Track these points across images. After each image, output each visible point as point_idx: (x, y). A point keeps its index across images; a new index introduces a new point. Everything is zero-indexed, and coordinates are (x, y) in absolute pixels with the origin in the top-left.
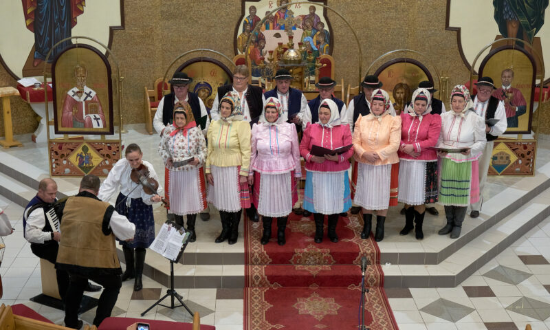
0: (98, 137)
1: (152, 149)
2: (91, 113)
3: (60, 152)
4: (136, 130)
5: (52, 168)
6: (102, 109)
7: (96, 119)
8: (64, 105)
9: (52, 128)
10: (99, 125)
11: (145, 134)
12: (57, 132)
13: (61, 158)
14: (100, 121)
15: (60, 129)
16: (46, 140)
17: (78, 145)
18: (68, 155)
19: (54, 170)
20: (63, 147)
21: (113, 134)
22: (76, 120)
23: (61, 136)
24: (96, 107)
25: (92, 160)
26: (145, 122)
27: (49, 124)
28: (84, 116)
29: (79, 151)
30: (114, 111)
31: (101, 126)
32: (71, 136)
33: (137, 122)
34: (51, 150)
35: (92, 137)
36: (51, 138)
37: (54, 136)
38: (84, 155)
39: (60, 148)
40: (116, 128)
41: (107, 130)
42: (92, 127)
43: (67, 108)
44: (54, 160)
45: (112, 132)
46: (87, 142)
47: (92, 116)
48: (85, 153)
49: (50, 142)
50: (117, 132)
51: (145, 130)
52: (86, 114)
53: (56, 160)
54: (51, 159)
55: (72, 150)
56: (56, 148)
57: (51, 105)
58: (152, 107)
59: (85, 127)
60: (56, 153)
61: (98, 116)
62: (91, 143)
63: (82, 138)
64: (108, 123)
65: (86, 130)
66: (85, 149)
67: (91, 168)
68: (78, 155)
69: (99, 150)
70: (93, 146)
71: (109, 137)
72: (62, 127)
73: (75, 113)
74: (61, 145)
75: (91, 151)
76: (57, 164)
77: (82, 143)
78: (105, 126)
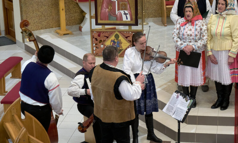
0: (127, 28)
1: (166, 36)
2: (122, 10)
3: (99, 38)
4: (154, 22)
5: (93, 50)
6: (130, 7)
7: (125, 14)
8: (103, 3)
9: (94, 21)
10: (127, 19)
11: (162, 26)
12: (97, 24)
13: (100, 43)
14: (128, 16)
15: (99, 21)
16: (89, 30)
17: (112, 33)
18: (104, 41)
19: (94, 52)
20: (101, 35)
21: (137, 25)
22: (111, 15)
23: (100, 27)
24: (125, 5)
25: (122, 45)
26: (161, 17)
27: (91, 17)
28: (117, 12)
29: (113, 38)
30: (138, 8)
31: (129, 19)
32: (107, 27)
33: (155, 16)
34: (93, 37)
35: (122, 28)
36: (93, 28)
37: (95, 27)
38: (116, 41)
39: (99, 36)
40: (139, 21)
41: (133, 22)
42: (122, 20)
43: (105, 5)
44: (94, 45)
45: (136, 24)
46: (118, 31)
47: (122, 12)
48: (117, 39)
49: (92, 31)
50: (140, 24)
51: (161, 22)
52: (118, 11)
53: (96, 44)
54: (92, 43)
55: (107, 37)
56: (96, 36)
57: (93, 4)
58: (167, 5)
59: (117, 20)
60: (96, 39)
61: (126, 12)
62: (121, 32)
63: (115, 28)
64: (134, 17)
65: (118, 22)
66: (117, 37)
67: (121, 50)
68: (112, 41)
69: (127, 37)
70: (123, 34)
71: (134, 28)
72: (101, 20)
73: (110, 10)
74: (99, 33)
75: (121, 38)
76: (96, 47)
77: (115, 32)
78: (131, 19)
